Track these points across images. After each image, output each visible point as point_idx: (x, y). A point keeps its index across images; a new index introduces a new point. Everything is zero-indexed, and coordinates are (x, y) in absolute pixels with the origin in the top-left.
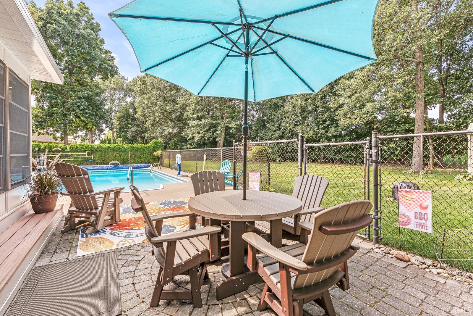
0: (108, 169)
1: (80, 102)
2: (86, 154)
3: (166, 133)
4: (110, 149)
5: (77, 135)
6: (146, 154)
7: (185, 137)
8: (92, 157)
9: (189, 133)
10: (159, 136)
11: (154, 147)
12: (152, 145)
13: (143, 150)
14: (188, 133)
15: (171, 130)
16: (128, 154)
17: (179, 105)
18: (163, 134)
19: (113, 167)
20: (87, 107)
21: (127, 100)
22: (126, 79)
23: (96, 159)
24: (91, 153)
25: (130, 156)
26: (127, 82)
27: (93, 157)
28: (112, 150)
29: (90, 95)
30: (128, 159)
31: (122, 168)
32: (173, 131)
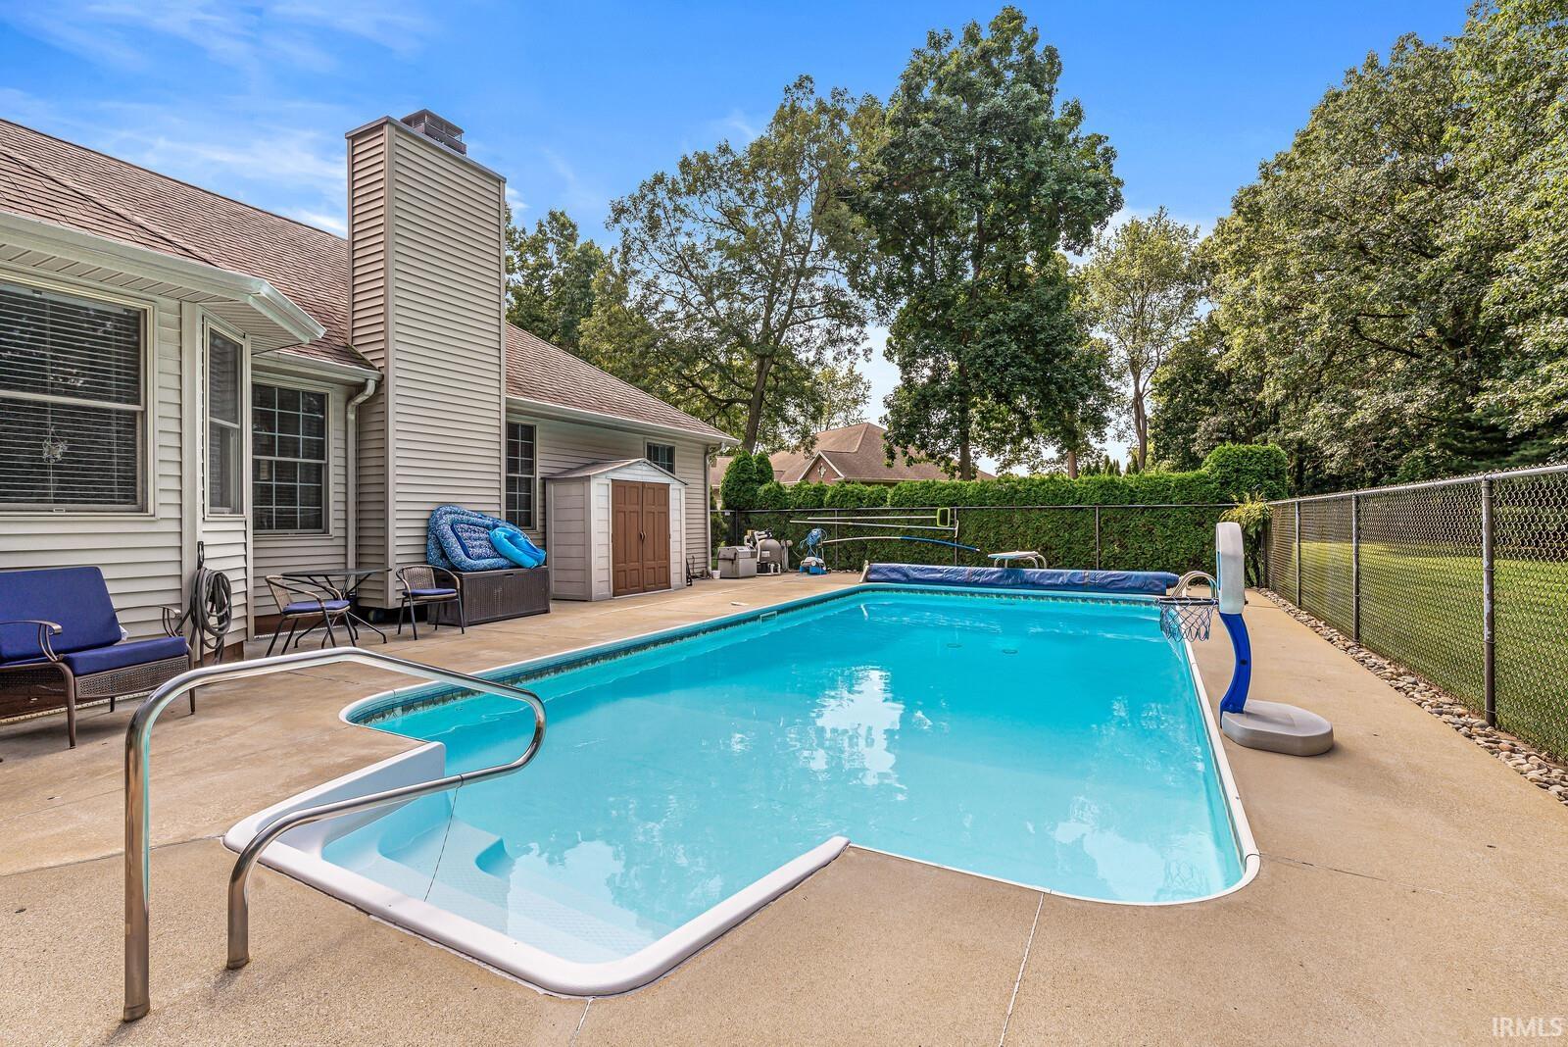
0: (976, 584)
1: (993, 346)
2: (938, 517)
3: (1365, 415)
4: (1018, 496)
5: (1039, 460)
6: (1178, 520)
7: (1494, 428)
8: (954, 532)
9: (1520, 397)
10: (1328, 433)
11: (1225, 483)
12: (1213, 472)
13: (1164, 500)
14: (1512, 401)
15: (1393, 399)
16: (1089, 520)
17: (1446, 259)
18: (1349, 424)
19: (1001, 577)
20: (1014, 357)
21: (1196, 314)
22: (1191, 232)
23: (969, 537)
24: (952, 516)
25: (1101, 529)
26: (1195, 244)
27: (957, 528)
28: (1025, 501)
29: (1023, 312)
30: (1091, 544)
31: (1035, 585)
32: (1410, 400)
